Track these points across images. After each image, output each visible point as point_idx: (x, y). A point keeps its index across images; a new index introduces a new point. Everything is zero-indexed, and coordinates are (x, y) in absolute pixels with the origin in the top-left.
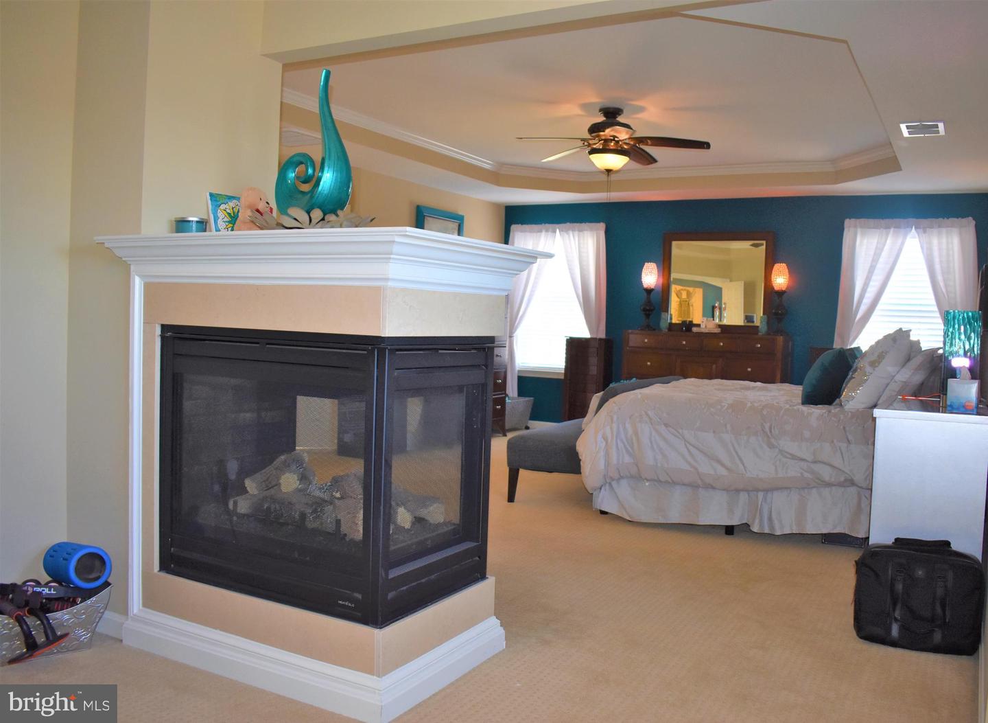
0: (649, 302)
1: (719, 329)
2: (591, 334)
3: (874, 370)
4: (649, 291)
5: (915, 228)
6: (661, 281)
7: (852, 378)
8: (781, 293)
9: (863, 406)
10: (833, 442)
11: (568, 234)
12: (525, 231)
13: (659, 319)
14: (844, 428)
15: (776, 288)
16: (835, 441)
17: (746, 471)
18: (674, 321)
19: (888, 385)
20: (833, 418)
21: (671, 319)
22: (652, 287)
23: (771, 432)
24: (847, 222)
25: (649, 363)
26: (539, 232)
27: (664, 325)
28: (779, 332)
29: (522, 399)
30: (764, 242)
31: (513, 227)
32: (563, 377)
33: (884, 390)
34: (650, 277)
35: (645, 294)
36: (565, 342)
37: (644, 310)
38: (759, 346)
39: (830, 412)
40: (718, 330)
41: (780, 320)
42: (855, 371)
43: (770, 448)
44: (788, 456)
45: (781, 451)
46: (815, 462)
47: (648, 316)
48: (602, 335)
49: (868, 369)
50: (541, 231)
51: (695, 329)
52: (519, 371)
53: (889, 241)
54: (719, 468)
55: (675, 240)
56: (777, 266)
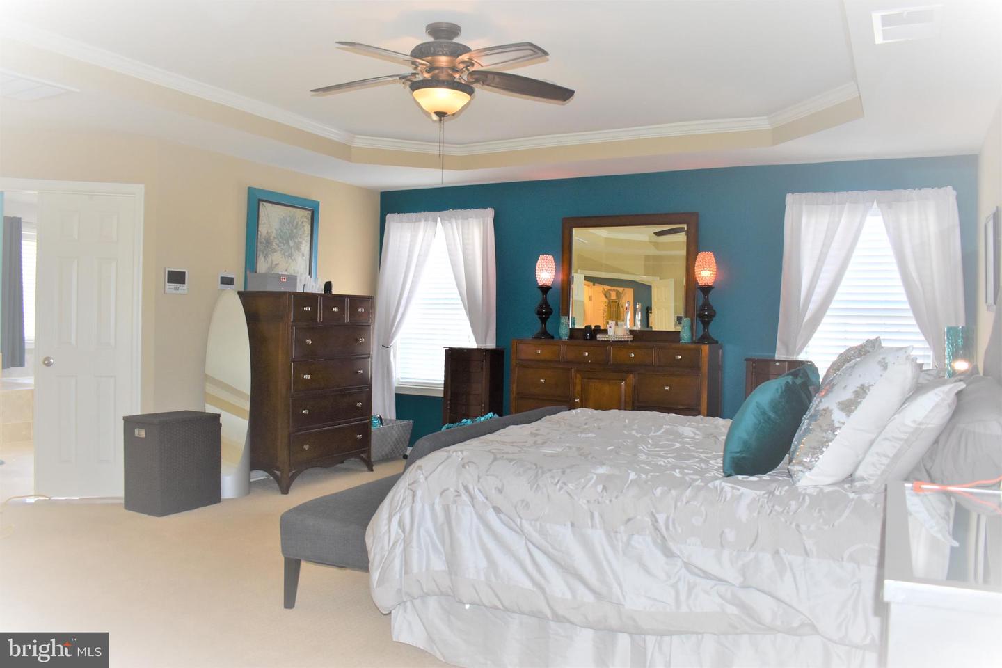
0: (545, 303)
1: (632, 336)
2: (477, 343)
3: (848, 416)
4: (545, 290)
5: (878, 203)
6: (560, 278)
7: (808, 430)
8: (706, 290)
9: (829, 481)
10: (777, 552)
11: (450, 223)
12: (401, 221)
13: (559, 324)
14: (798, 526)
15: (701, 283)
16: (782, 551)
17: (624, 597)
18: (577, 327)
19: (872, 443)
20: (777, 508)
21: (574, 323)
22: (549, 284)
23: (667, 528)
24: (790, 198)
25: (542, 380)
26: (416, 221)
27: (564, 333)
28: (705, 338)
29: (400, 422)
30: (685, 226)
31: (389, 216)
32: (441, 395)
33: (866, 452)
34: (546, 272)
35: (540, 293)
36: (444, 353)
37: (539, 313)
38: (680, 357)
39: (771, 493)
40: (629, 338)
41: (706, 324)
42: (814, 418)
43: (667, 556)
44: (699, 572)
45: (687, 565)
46: (744, 586)
47: (544, 321)
48: (491, 344)
49: (837, 416)
50: (420, 221)
51: (600, 337)
52: (397, 388)
53: (843, 221)
54: (581, 589)
55: (575, 227)
56: (701, 256)
